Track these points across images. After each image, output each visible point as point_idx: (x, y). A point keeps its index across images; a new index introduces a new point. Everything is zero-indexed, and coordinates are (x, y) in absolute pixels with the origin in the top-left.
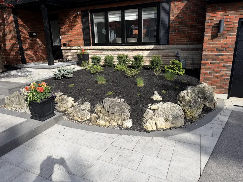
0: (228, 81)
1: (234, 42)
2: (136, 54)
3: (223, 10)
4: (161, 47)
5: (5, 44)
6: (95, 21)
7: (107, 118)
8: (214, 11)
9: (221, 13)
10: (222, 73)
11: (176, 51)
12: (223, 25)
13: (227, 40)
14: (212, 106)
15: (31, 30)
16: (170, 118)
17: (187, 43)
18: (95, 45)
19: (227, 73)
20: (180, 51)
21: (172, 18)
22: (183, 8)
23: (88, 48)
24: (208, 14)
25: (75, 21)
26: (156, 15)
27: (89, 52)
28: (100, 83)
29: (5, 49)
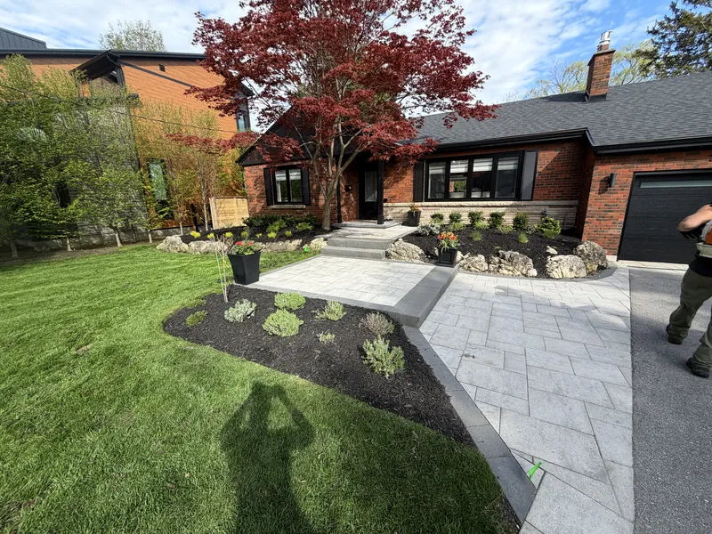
0: (618, 241)
1: (627, 197)
2: (494, 210)
3: (614, 163)
4: (523, 203)
5: (317, 200)
6: (431, 172)
7: (511, 268)
8: (603, 163)
9: (612, 166)
10: (611, 232)
11: (543, 209)
12: (615, 179)
13: (619, 195)
14: (604, 264)
15: (348, 182)
16: (574, 268)
17: (558, 199)
18: (427, 200)
19: (617, 232)
20: (547, 208)
21: (539, 170)
22: (555, 158)
23: (419, 204)
24: (595, 167)
25: (404, 173)
26: (517, 166)
27: (420, 209)
28: (476, 239)
29: (317, 205)
